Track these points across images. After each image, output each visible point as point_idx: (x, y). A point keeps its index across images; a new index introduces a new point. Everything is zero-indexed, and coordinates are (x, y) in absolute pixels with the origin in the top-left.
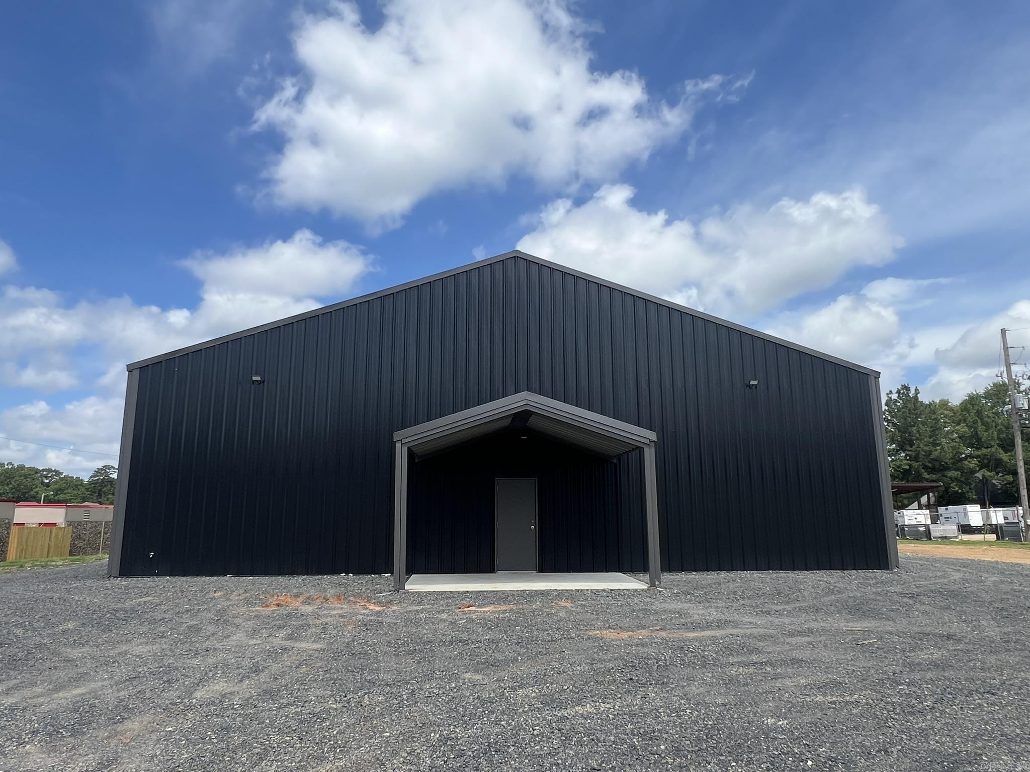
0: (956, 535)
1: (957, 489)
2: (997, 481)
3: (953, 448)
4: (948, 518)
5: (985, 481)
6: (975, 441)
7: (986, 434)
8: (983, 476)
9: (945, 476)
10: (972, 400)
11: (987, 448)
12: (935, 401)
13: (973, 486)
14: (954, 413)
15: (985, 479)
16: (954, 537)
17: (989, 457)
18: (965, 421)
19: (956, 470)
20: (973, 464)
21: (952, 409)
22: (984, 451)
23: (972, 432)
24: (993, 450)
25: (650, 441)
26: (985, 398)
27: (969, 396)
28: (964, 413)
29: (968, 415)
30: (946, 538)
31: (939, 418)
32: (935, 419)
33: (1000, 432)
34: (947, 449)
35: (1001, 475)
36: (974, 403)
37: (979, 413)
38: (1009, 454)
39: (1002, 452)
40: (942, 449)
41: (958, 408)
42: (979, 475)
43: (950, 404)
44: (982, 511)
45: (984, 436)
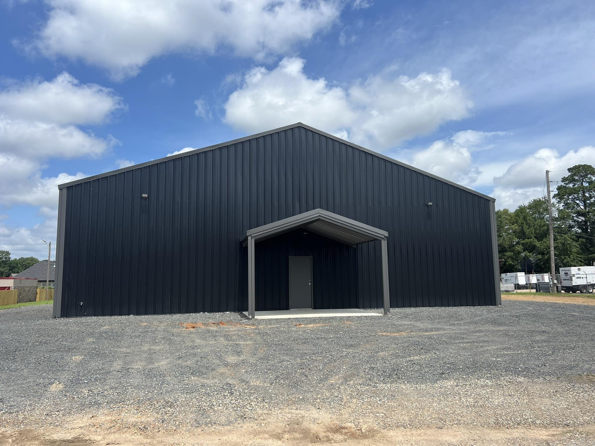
0: (513, 290)
1: (511, 262)
2: (533, 258)
3: (510, 238)
4: (507, 280)
5: (526, 258)
6: (522, 235)
7: (528, 230)
8: (526, 255)
9: (504, 255)
10: (522, 210)
11: (528, 239)
12: (501, 210)
13: (519, 261)
14: (511, 218)
15: (526, 257)
16: (512, 291)
17: (529, 244)
18: (517, 223)
19: (511, 252)
20: (519, 248)
21: (510, 215)
22: (527, 240)
23: (520, 229)
24: (532, 240)
25: (385, 237)
26: (529, 209)
27: (520, 207)
28: (516, 218)
29: (519, 219)
30: (508, 291)
31: (503, 220)
32: (501, 221)
33: (536, 229)
34: (507, 239)
35: (535, 254)
36: (522, 211)
37: (525, 218)
38: (540, 242)
39: (536, 240)
40: (504, 239)
41: (514, 214)
42: (523, 255)
43: (509, 212)
44: (525, 276)
45: (527, 231)
